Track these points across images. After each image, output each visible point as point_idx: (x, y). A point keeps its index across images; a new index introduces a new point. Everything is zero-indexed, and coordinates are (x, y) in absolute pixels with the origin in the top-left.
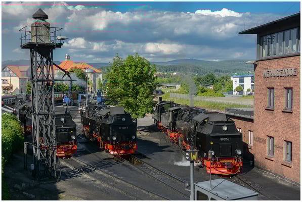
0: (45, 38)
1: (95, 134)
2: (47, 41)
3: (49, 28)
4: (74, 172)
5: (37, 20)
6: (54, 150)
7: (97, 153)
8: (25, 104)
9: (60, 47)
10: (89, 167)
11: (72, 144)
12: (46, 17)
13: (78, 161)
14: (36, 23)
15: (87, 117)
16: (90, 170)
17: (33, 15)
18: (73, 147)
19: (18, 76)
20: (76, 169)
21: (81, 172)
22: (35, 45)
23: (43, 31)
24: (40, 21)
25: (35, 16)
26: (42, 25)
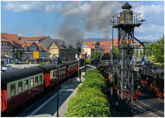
0: (130, 21)
1: (152, 86)
2: (130, 23)
3: (132, 14)
4: (143, 110)
5: (124, 9)
6: (132, 94)
7: (154, 99)
8: (102, 64)
9: (139, 26)
10: (152, 108)
11: (138, 91)
12: (130, 7)
13: (142, 103)
14: (124, 11)
15: (145, 74)
16: (154, 110)
17: (122, 7)
18: (138, 93)
19: (90, 48)
20: (144, 108)
21: (147, 110)
22: (124, 25)
23: (128, 16)
24: (127, 10)
25: (123, 7)
26: (128, 12)
